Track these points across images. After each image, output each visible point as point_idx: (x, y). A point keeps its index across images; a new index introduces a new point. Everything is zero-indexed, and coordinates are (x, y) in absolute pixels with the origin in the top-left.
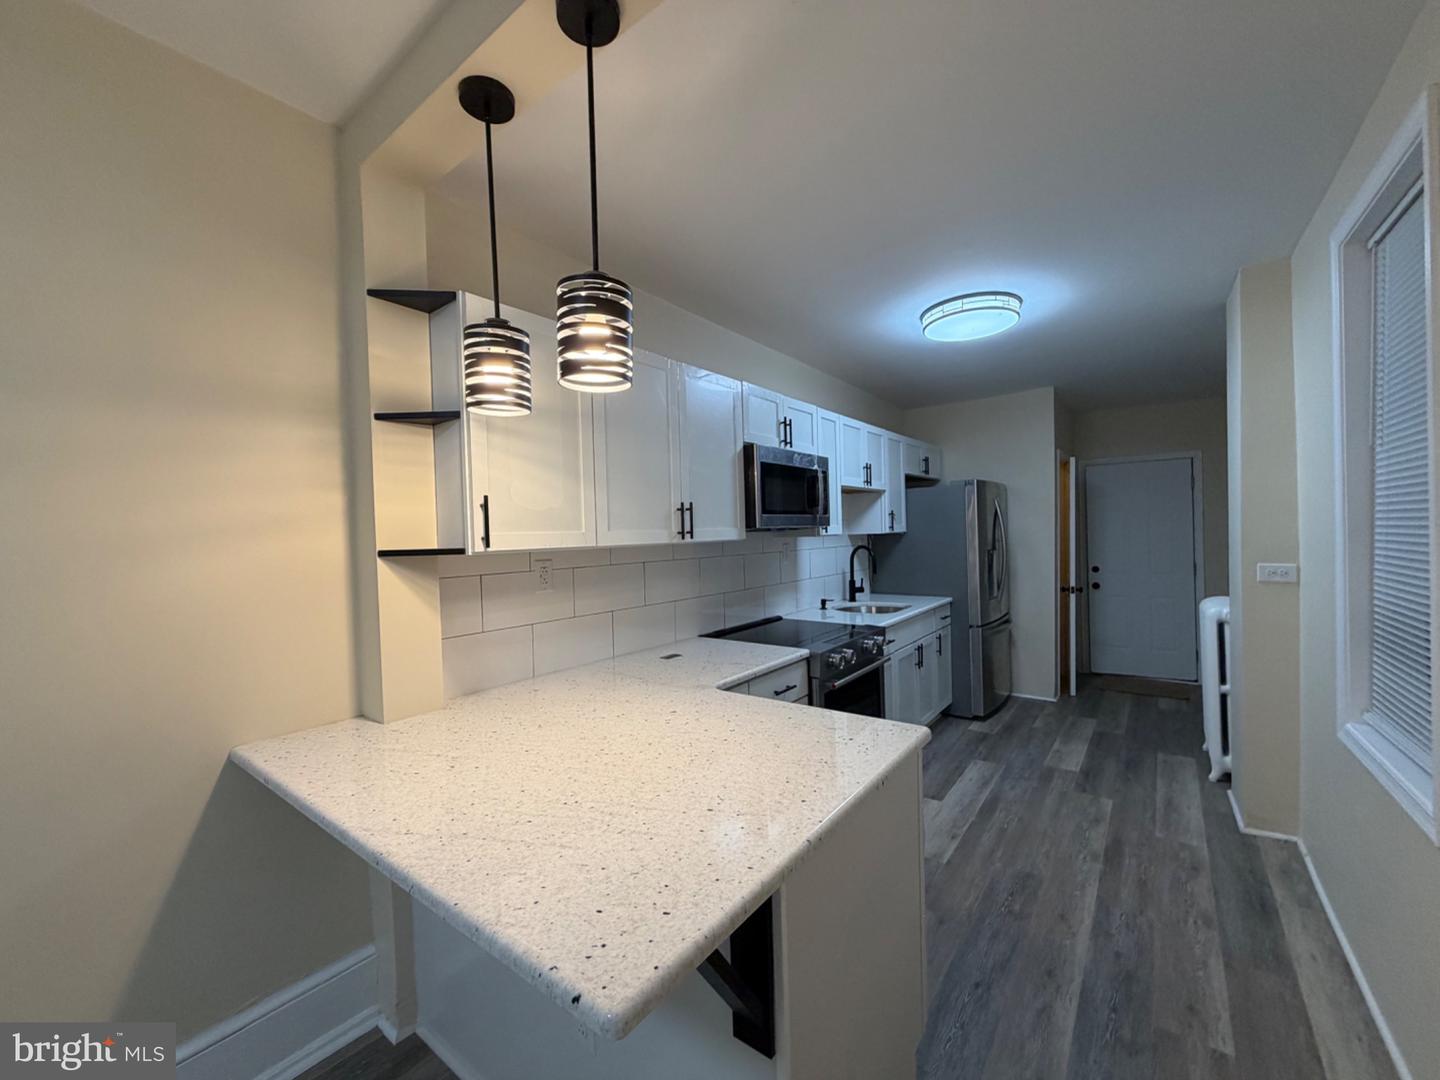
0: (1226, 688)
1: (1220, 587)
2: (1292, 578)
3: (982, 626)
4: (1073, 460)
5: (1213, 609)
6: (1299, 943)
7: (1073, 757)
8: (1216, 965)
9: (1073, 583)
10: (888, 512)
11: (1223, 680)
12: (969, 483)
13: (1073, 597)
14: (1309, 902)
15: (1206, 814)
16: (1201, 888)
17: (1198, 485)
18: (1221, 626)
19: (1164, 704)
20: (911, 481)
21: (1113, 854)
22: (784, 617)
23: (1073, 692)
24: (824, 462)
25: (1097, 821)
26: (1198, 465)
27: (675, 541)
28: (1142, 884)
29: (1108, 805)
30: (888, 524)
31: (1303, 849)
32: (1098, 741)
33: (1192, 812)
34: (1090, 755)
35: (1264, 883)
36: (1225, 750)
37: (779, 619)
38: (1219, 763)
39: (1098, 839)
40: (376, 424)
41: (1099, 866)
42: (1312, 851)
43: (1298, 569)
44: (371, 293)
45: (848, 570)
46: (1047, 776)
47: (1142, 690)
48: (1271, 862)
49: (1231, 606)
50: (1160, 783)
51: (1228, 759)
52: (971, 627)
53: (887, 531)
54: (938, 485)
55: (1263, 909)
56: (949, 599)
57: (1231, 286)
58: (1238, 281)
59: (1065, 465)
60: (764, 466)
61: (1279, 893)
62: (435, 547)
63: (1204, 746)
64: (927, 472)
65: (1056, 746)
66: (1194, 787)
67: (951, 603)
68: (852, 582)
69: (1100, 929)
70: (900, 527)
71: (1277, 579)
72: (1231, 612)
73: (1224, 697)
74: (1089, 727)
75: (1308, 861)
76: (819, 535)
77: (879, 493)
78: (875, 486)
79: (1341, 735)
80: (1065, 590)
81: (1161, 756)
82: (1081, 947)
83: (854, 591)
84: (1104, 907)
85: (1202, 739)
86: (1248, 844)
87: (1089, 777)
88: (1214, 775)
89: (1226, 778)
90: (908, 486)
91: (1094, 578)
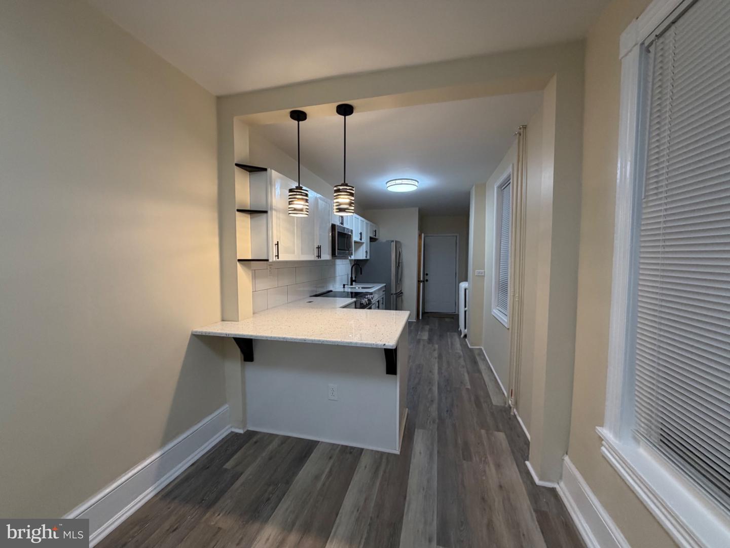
0: (466, 309)
1: (466, 280)
2: (483, 275)
3: (396, 294)
4: (423, 235)
5: (463, 285)
6: (482, 366)
7: (425, 336)
8: (466, 375)
9: (422, 279)
10: (365, 251)
11: (465, 307)
12: (393, 241)
13: (421, 284)
14: (485, 359)
15: (461, 345)
16: (462, 362)
17: (458, 244)
18: (465, 290)
19: (447, 320)
20: (371, 238)
21: (440, 357)
22: (333, 290)
23: (421, 318)
24: (352, 231)
25: (435, 350)
26: (458, 237)
27: (316, 259)
28: (448, 362)
29: (437, 346)
30: (365, 256)
31: (483, 349)
32: (431, 330)
33: (458, 345)
34: (430, 335)
35: (475, 358)
36: (465, 328)
37: (331, 291)
38: (464, 332)
39: (436, 354)
40: (237, 213)
41: (437, 360)
42: (485, 350)
43: (485, 272)
44: (237, 165)
45: (350, 273)
46: (419, 341)
47: (440, 316)
48: (476, 352)
49: (469, 284)
50: (449, 340)
51: (466, 330)
52: (392, 294)
53: (365, 258)
54: (377, 241)
55: (475, 362)
56: (384, 285)
57: (472, 187)
58: (474, 187)
59: (420, 236)
60: (338, 232)
61: (478, 358)
62: (250, 258)
63: (459, 329)
64: (375, 236)
65: (419, 333)
66: (457, 340)
67: (385, 286)
68: (352, 278)
69: (440, 373)
70: (368, 258)
71: (480, 275)
72: (468, 286)
73: (465, 312)
74: (427, 327)
75: (484, 351)
76: (348, 259)
77: (363, 243)
78: (363, 241)
79: (492, 313)
80: (419, 281)
81: (448, 333)
82: (436, 376)
83: (352, 281)
84: (440, 369)
85: (458, 326)
86: (471, 350)
87: (430, 340)
88: (462, 336)
89: (465, 336)
90: (371, 241)
91: (426, 278)
